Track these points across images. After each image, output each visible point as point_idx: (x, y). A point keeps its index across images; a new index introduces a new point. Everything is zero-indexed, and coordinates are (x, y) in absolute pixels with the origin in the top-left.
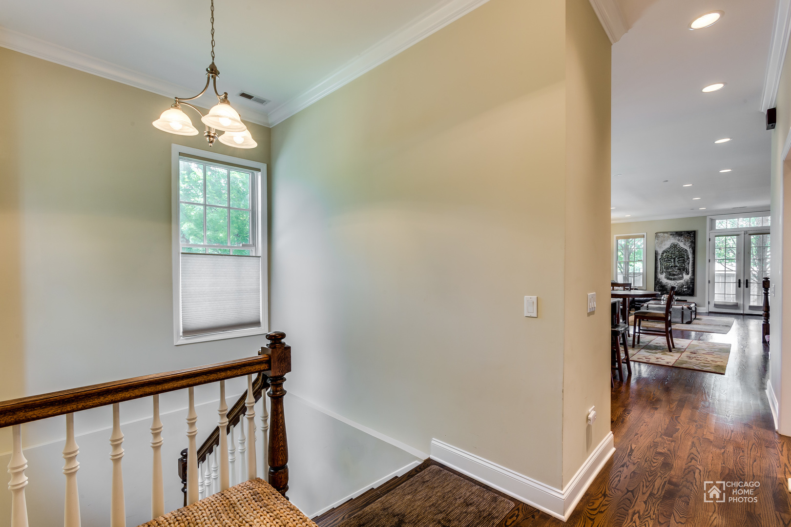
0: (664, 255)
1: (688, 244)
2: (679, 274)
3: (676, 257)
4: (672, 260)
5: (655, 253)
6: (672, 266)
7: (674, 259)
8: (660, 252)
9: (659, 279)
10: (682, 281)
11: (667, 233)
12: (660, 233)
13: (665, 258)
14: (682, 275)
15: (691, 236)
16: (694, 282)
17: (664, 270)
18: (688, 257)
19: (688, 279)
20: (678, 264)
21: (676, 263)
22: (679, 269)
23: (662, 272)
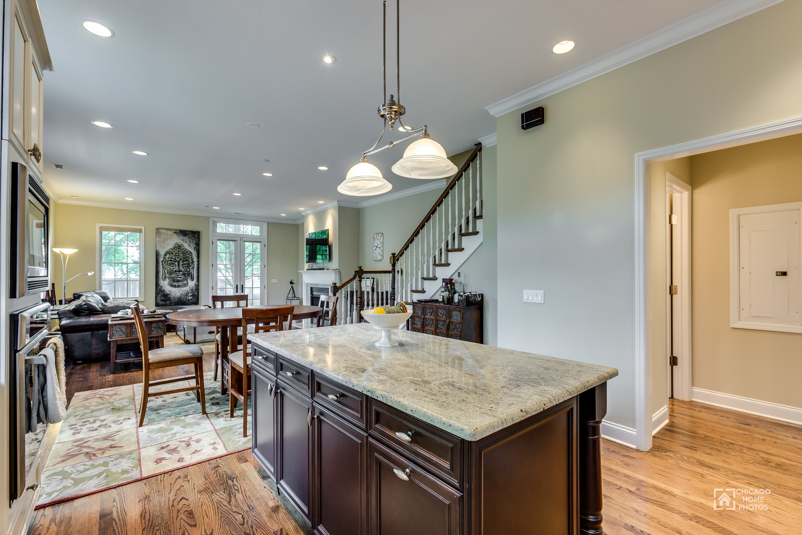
0: (168, 256)
1: (193, 245)
2: (183, 280)
3: (181, 259)
4: (176, 264)
5: (156, 254)
6: (176, 271)
7: (179, 262)
8: (162, 253)
9: (162, 287)
10: (186, 289)
11: (170, 230)
12: (163, 229)
13: (168, 261)
14: (187, 281)
15: (195, 236)
16: (198, 289)
17: (167, 275)
18: (193, 261)
19: (194, 285)
20: (183, 268)
21: (181, 267)
22: (184, 274)
23: (165, 278)
